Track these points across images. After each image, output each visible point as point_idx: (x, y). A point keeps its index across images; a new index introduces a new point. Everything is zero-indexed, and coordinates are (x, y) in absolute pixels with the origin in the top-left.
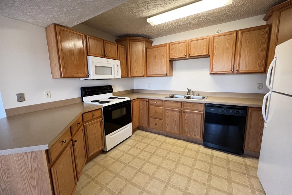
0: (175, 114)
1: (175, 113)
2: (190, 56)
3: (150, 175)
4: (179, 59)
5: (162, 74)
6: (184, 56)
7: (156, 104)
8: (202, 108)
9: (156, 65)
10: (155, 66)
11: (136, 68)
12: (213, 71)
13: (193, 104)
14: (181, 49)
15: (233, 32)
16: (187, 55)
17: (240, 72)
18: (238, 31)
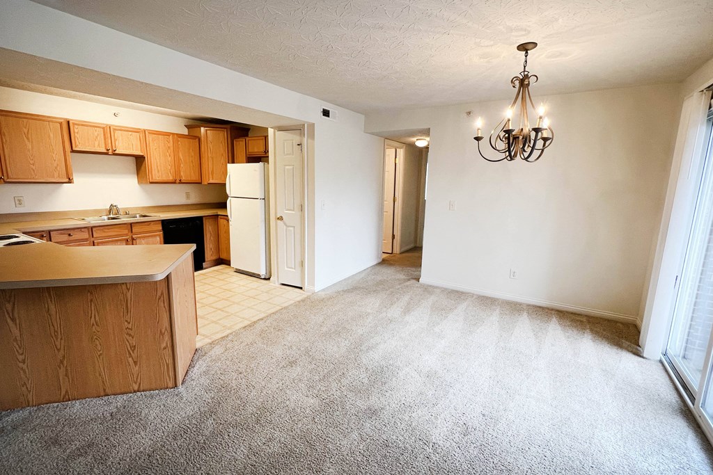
2: (117, 152)
6: (105, 151)
7: (71, 238)
8: (159, 227)
12: (154, 179)
15: (170, 134)
16: (110, 151)
17: (182, 181)
18: (173, 134)
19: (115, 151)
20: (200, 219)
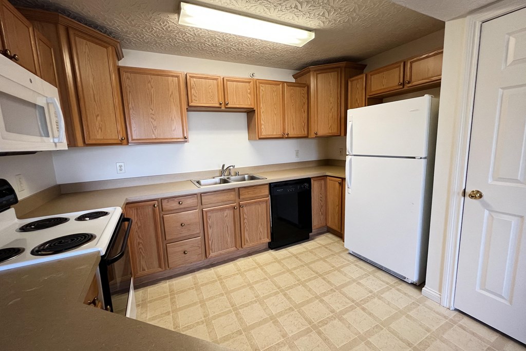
0: (225, 214)
1: (226, 212)
2: (229, 106)
3: (282, 343)
4: (209, 109)
5: (172, 139)
6: (218, 105)
7: (181, 206)
8: (266, 191)
9: (154, 117)
10: (153, 119)
11: (99, 118)
12: (263, 134)
13: (254, 188)
14: (210, 91)
15: (279, 83)
16: (223, 105)
17: (290, 136)
18: (283, 82)
19: (227, 105)
20: (308, 180)
